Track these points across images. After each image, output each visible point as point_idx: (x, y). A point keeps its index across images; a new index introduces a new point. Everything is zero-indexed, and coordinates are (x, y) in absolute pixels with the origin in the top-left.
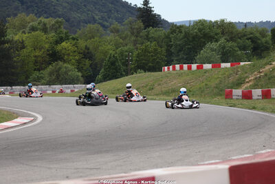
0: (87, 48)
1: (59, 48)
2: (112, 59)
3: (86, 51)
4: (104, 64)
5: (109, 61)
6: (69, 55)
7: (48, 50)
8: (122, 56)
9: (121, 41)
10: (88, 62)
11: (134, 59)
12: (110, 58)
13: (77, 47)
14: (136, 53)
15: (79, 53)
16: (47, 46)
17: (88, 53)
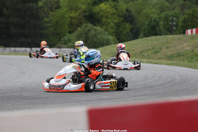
0: (128, 11)
1: (96, 9)
2: (153, 23)
3: (128, 14)
4: (144, 28)
5: (149, 25)
6: (107, 17)
7: (85, 12)
8: (167, 20)
9: (167, 4)
10: (128, 26)
11: (180, 24)
12: (150, 21)
13: (116, 9)
14: (181, 18)
15: (119, 16)
16: (83, 7)
17: (129, 16)
